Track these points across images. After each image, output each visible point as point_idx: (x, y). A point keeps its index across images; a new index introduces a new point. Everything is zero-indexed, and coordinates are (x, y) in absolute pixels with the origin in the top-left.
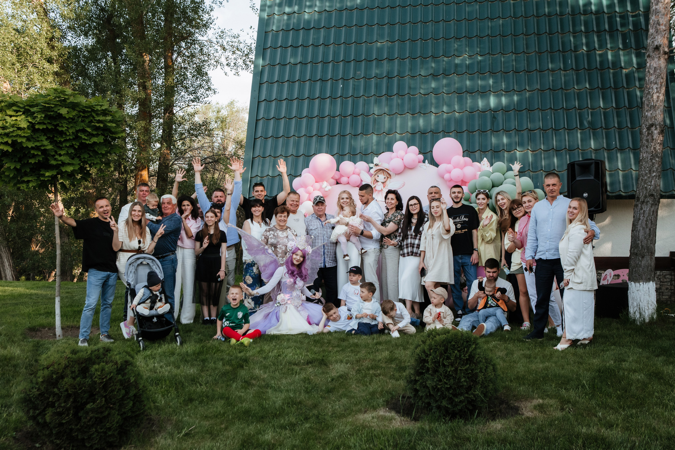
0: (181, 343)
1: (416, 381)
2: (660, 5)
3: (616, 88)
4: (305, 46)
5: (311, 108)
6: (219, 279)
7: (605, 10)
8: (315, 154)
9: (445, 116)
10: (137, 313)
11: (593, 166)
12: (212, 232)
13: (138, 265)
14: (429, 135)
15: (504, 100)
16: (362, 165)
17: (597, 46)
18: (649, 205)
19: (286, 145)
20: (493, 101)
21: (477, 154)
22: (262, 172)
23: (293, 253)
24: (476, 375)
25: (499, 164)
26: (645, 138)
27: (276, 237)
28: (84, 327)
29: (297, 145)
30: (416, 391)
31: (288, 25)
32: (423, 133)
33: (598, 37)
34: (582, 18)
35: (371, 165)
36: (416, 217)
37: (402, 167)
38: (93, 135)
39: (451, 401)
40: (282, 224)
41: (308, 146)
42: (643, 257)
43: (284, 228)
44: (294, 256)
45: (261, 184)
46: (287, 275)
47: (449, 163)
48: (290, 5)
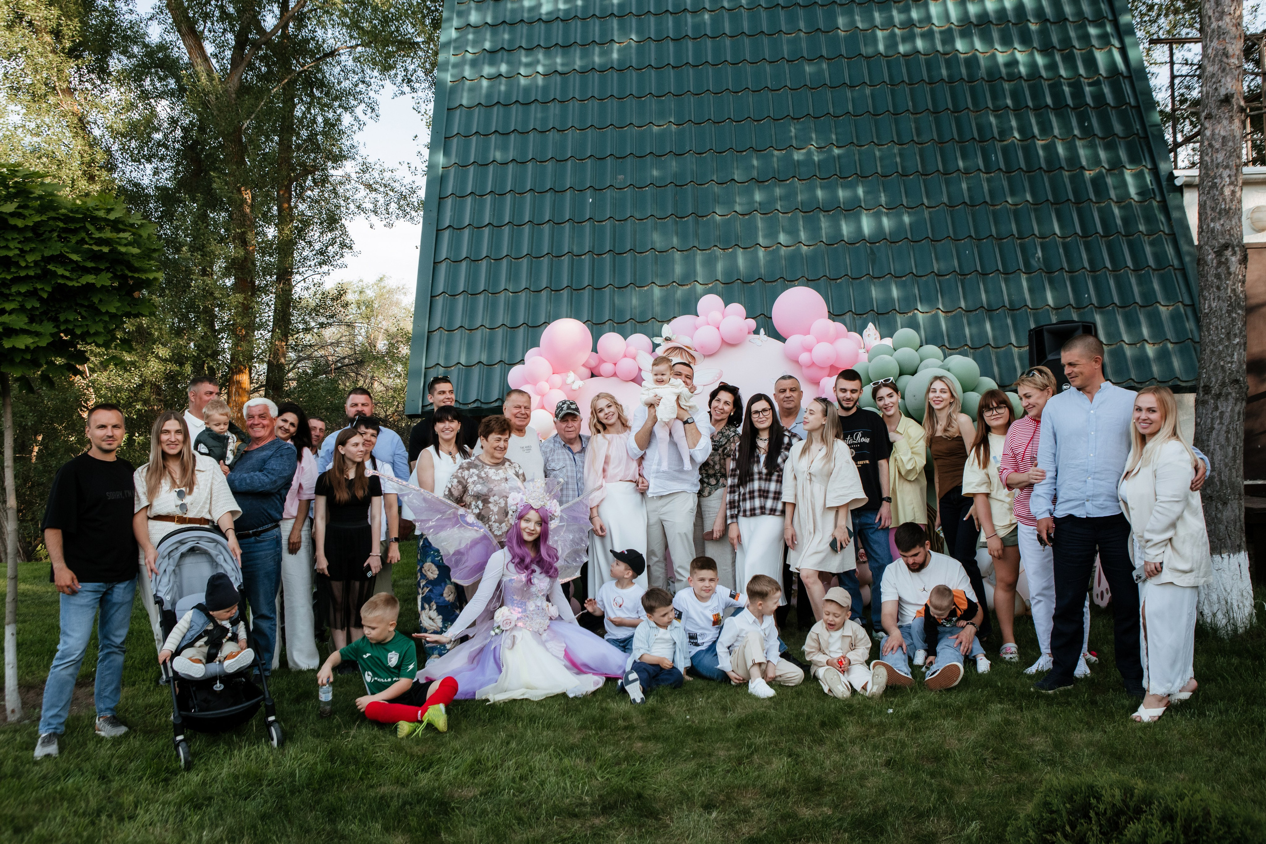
0: (281, 743)
2: (1227, 19)
3: (1078, 202)
4: (521, 132)
5: (535, 239)
6: (369, 574)
7: (1044, 73)
8: (547, 323)
9: (783, 251)
10: (175, 673)
12: (351, 475)
13: (183, 555)
14: (758, 284)
15: (886, 223)
16: (639, 340)
17: (1036, 131)
18: (1231, 401)
19: (492, 308)
20: (867, 225)
22: (447, 357)
23: (520, 518)
25: (905, 334)
27: (483, 480)
28: (53, 706)
29: (512, 308)
31: (489, 95)
32: (746, 282)
33: (1037, 116)
34: (1006, 86)
35: (657, 340)
36: (765, 435)
37: (718, 342)
38: (87, 271)
40: (497, 455)
41: (533, 308)
42: (1225, 504)
44: (523, 524)
45: (445, 380)
46: (512, 567)
47: (807, 332)
48: (492, 63)
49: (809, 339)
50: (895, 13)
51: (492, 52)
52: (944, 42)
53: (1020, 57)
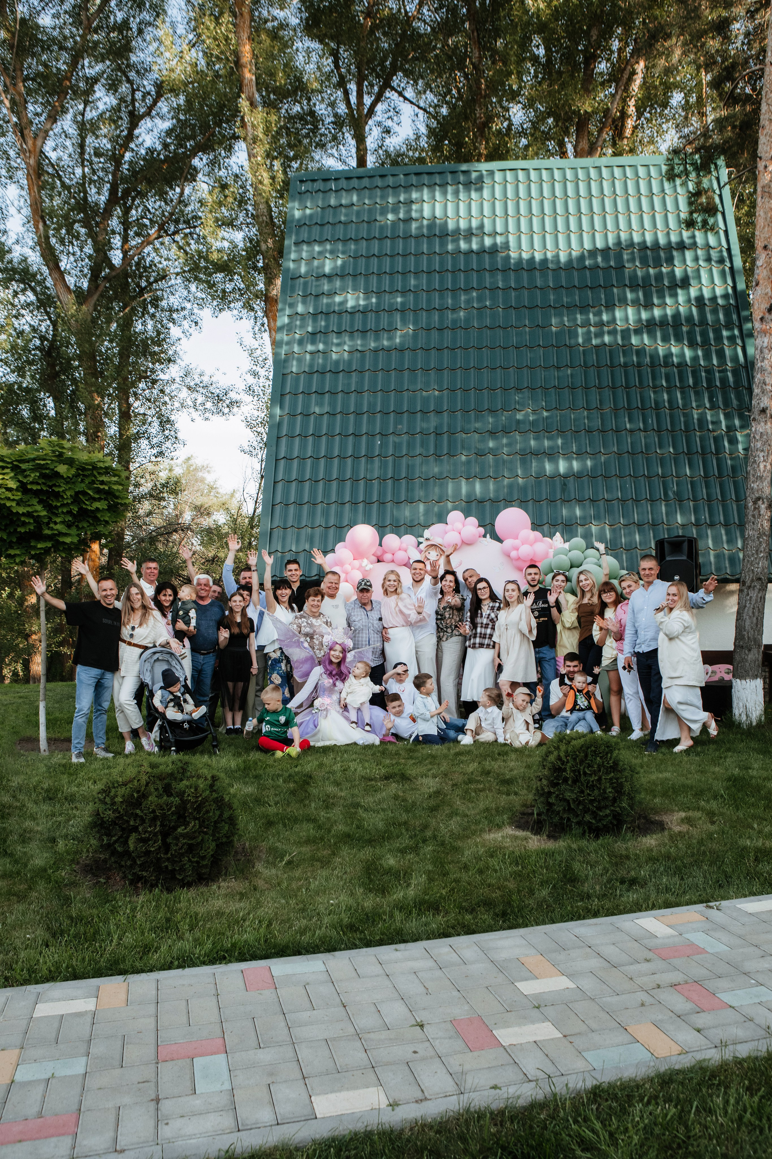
1: (550, 793)
2: (766, 362)
3: (703, 454)
4: (333, 393)
5: (342, 468)
7: (689, 363)
9: (506, 481)
10: (166, 718)
11: (685, 546)
12: (239, 620)
14: (488, 504)
15: (575, 464)
16: (409, 539)
17: (680, 403)
18: (756, 590)
19: (312, 514)
20: (562, 466)
21: (546, 528)
22: (283, 547)
23: (330, 649)
24: (621, 785)
25: (578, 541)
26: (751, 513)
27: (311, 625)
28: (77, 738)
29: (326, 514)
30: (550, 805)
31: (311, 366)
32: (481, 502)
33: (682, 393)
34: (663, 370)
35: (421, 540)
36: (486, 603)
37: (459, 543)
38: (95, 500)
39: (595, 815)
40: (314, 610)
41: (340, 515)
42: (750, 650)
43: (318, 615)
44: (332, 652)
45: (295, 562)
46: (324, 676)
47: (516, 538)
48: (313, 343)
49: (517, 542)
50: (591, 316)
51: (313, 334)
52: (623, 338)
53: (674, 350)
